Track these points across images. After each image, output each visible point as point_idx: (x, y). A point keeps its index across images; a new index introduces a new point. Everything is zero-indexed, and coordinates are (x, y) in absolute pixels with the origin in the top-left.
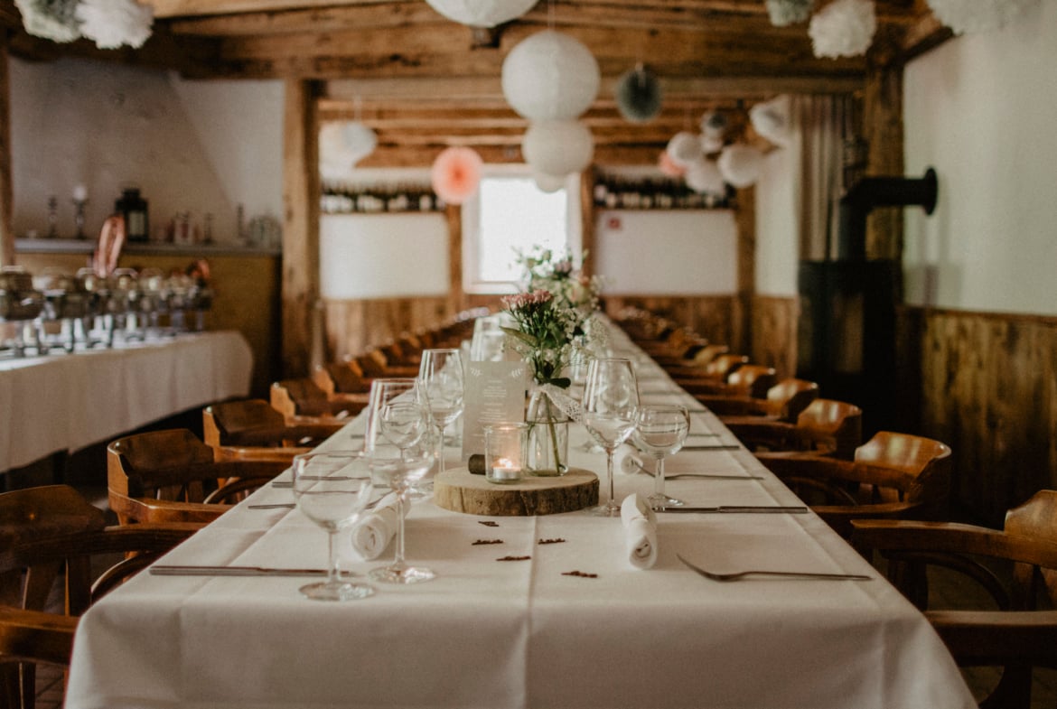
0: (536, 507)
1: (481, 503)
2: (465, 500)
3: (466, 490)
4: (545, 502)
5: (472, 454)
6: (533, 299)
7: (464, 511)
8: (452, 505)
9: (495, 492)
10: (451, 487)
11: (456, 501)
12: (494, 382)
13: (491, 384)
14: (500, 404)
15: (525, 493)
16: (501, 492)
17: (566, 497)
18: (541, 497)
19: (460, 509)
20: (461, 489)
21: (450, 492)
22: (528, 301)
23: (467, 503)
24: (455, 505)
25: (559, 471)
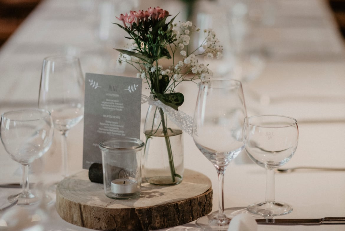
0: (150, 223)
1: (99, 219)
2: (84, 215)
3: (85, 206)
4: (158, 218)
5: (92, 163)
6: (147, 16)
7: (83, 225)
8: (73, 219)
9: (112, 210)
10: (71, 202)
11: (76, 216)
12: (113, 95)
13: (108, 97)
14: (119, 117)
15: (140, 210)
16: (117, 210)
17: (178, 211)
18: (155, 214)
19: (80, 223)
20: (80, 205)
21: (70, 207)
22: (142, 18)
23: (87, 218)
24: (75, 219)
25: (174, 180)
